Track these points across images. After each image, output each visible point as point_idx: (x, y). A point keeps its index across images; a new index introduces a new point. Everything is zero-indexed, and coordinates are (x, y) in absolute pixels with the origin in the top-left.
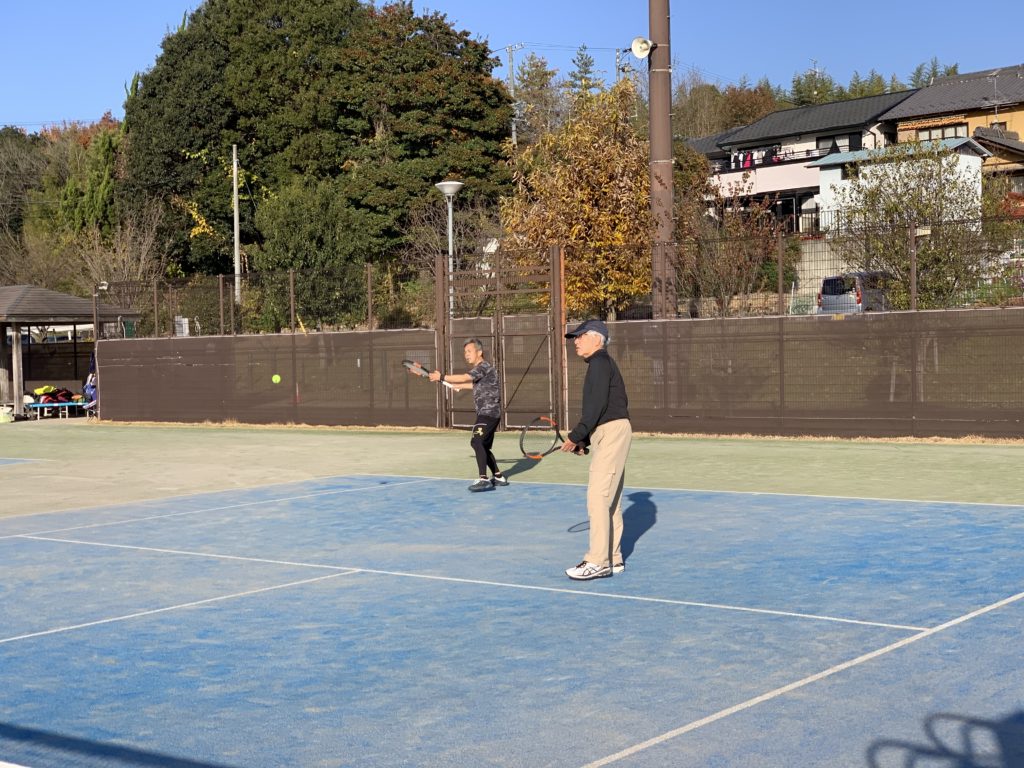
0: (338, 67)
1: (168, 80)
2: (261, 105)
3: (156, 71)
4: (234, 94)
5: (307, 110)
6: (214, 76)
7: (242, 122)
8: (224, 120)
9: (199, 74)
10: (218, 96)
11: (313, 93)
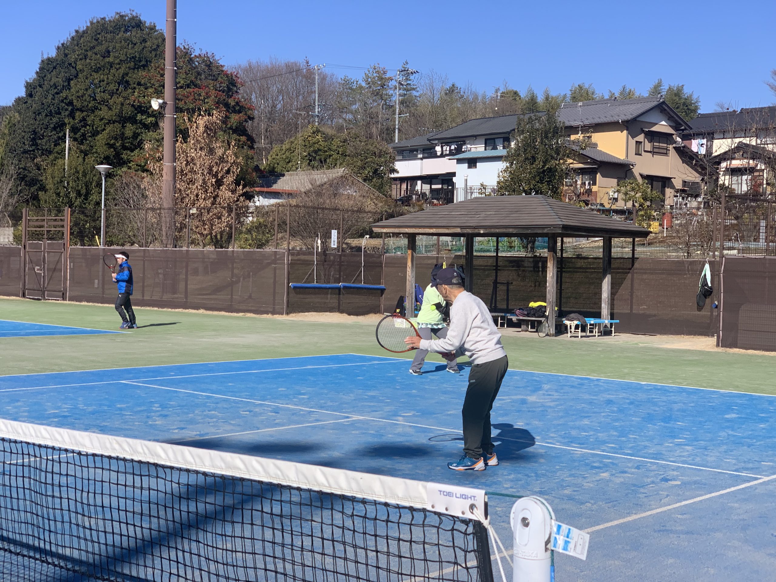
0: (139, 84)
1: (40, 86)
2: (90, 105)
3: (34, 80)
4: (74, 97)
5: (116, 110)
6: (63, 86)
7: (78, 114)
8: (67, 113)
9: (55, 84)
10: (66, 98)
11: (121, 99)
